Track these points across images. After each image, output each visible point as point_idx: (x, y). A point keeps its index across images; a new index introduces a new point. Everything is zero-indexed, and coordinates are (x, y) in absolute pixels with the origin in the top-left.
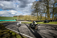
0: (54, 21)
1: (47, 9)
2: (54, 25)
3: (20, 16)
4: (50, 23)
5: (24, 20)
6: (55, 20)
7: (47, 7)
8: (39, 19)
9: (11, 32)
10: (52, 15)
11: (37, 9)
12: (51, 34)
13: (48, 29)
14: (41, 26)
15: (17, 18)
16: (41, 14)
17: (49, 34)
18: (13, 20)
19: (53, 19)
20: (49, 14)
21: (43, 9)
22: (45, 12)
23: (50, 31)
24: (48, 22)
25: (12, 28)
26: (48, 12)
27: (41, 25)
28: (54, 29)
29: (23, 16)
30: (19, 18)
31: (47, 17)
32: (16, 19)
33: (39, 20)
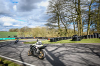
0: (89, 38)
1: (78, 14)
2: (90, 45)
3: (23, 30)
4: (83, 41)
5: (31, 36)
6: (92, 35)
7: (77, 11)
8: (61, 34)
10: (86, 26)
11: (58, 15)
12: (84, 62)
13: (78, 52)
14: (66, 47)
15: (18, 34)
16: (65, 24)
17: (80, 61)
18: (9, 37)
19: (89, 34)
20: (80, 24)
21: (69, 14)
22: (73, 20)
23: (84, 55)
24: (79, 40)
26: (80, 20)
29: (30, 29)
30: (22, 34)
31: (77, 29)
32: (15, 36)
33: (63, 36)
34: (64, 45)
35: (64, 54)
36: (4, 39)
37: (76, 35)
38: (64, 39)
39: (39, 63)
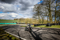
0: (56, 25)
1: (49, 12)
2: (57, 29)
3: (20, 19)
4: (53, 27)
5: (25, 23)
6: (58, 24)
8: (40, 22)
9: (10, 36)
10: (54, 18)
11: (38, 12)
13: (50, 33)
15: (18, 21)
16: (42, 17)
17: (51, 38)
18: (14, 23)
19: (56, 23)
20: (51, 17)
21: (44, 12)
22: (47, 15)
23: (53, 35)
24: (50, 26)
25: (12, 32)
26: (50, 15)
27: (43, 29)
28: (57, 33)
29: (24, 19)
30: (20, 21)
31: (49, 20)
32: (16, 23)
34: (42, 28)
35: (41, 34)
36: (11, 24)
37: (48, 23)
38: (42, 25)
39: (28, 38)
